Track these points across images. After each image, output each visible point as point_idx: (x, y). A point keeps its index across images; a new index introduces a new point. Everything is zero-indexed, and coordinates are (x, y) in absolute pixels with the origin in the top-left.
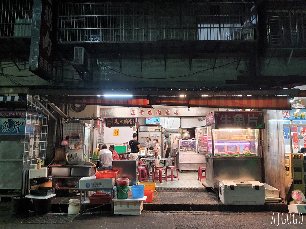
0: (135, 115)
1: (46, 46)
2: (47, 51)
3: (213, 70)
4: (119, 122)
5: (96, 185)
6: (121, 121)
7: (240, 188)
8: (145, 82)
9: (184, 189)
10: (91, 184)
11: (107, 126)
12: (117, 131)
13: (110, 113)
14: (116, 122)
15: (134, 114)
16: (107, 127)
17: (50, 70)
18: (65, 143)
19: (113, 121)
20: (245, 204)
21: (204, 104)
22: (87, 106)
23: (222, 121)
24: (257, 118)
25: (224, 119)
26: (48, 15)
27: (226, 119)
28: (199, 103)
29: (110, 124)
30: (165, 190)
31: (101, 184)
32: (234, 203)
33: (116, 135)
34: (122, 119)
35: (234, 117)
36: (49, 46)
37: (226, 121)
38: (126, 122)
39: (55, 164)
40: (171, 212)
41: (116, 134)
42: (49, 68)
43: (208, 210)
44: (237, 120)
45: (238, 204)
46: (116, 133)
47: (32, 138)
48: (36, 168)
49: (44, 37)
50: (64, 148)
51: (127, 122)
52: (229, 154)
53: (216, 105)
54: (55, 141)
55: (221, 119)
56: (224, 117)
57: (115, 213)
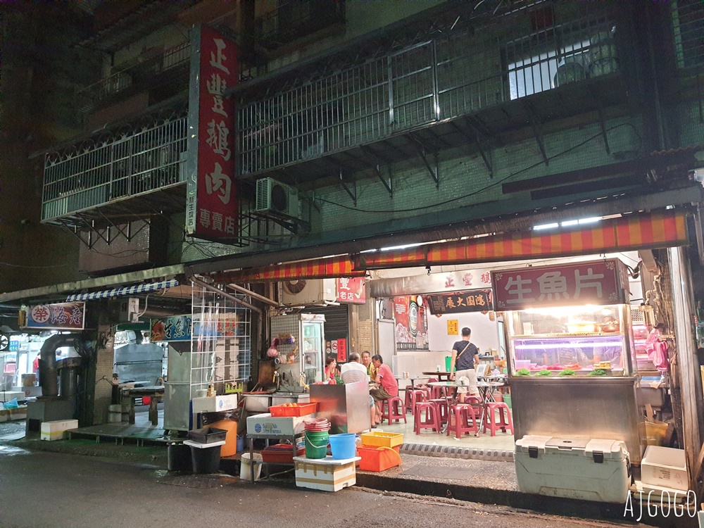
0: (453, 285)
1: (215, 189)
2: (219, 196)
3: (547, 164)
4: (456, 304)
5: (269, 429)
6: (460, 300)
7: (554, 454)
8: (398, 220)
9: (489, 454)
10: (262, 426)
11: (432, 313)
12: (453, 323)
13: (404, 286)
14: (450, 303)
15: (452, 283)
16: (434, 316)
17: (230, 227)
18: (272, 352)
19: (444, 302)
20: (570, 495)
21: (460, 258)
22: (308, 281)
23: (510, 292)
24: (602, 276)
25: (514, 287)
26: (217, 135)
27: (519, 287)
28: (449, 255)
29: (437, 308)
30: (447, 452)
31: (275, 427)
32: (543, 489)
33: (453, 333)
34: (461, 296)
35: (538, 280)
36: (224, 186)
37: (520, 291)
38: (471, 302)
39: (259, 391)
40: (399, 496)
41: (454, 330)
42: (228, 224)
43: (485, 502)
44: (548, 285)
45: (551, 494)
46: (454, 328)
47: (233, 345)
48: (205, 396)
49: (210, 176)
50: (272, 361)
51: (473, 301)
52: (549, 371)
53: (484, 256)
54: (260, 349)
55: (507, 288)
56: (515, 283)
57: (298, 484)
